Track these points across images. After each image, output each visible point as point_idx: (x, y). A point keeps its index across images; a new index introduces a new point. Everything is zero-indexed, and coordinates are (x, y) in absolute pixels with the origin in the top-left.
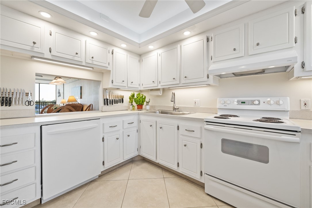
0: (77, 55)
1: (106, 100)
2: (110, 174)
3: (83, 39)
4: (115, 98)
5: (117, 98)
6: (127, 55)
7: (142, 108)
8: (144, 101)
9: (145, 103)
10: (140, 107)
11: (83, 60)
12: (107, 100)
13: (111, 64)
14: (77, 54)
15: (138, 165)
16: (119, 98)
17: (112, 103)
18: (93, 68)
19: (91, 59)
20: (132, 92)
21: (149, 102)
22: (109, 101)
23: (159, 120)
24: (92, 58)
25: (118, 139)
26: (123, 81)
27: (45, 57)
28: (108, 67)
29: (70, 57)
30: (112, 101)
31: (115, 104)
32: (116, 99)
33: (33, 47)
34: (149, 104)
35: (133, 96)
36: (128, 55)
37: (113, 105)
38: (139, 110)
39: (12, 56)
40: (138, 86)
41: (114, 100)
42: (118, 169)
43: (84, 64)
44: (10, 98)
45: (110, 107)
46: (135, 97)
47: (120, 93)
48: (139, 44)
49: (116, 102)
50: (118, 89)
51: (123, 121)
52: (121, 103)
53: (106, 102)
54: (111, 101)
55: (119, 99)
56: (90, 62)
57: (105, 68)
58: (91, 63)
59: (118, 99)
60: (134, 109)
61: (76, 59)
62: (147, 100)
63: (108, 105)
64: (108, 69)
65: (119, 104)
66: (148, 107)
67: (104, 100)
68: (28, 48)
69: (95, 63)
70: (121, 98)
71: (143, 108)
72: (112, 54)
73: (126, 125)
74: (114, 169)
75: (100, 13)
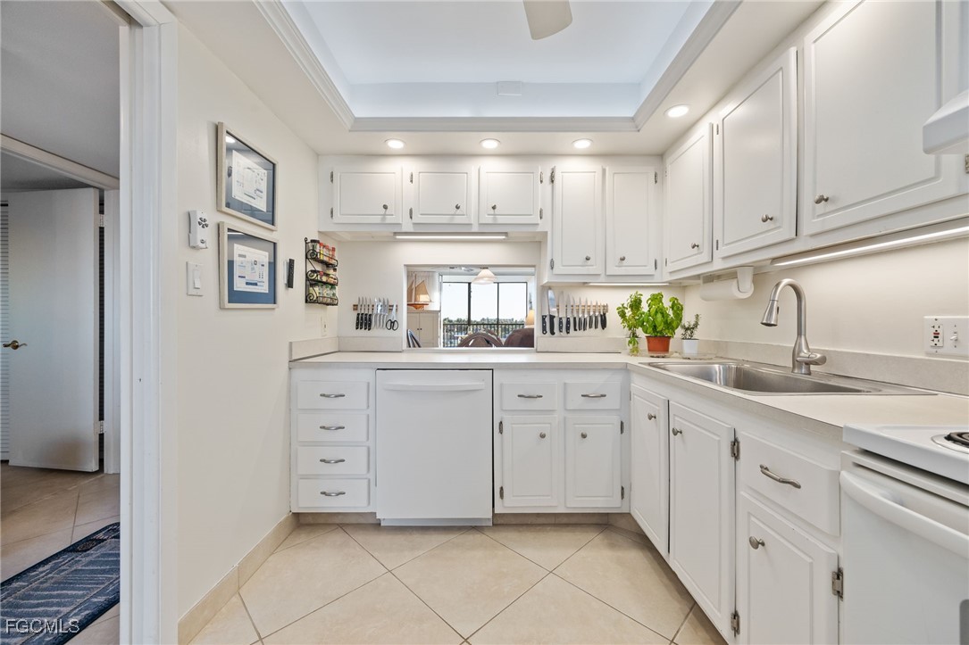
0: (459, 211)
1: (547, 320)
2: (520, 531)
3: (472, 167)
4: (578, 312)
5: (583, 312)
6: (604, 171)
7: (666, 350)
8: (674, 324)
9: (679, 332)
10: (660, 342)
11: (473, 220)
12: (552, 318)
13: (547, 214)
14: (458, 207)
15: (612, 546)
16: (591, 313)
17: (568, 328)
18: (506, 234)
19: (492, 211)
20: (633, 292)
21: (696, 325)
22: (556, 322)
23: (679, 400)
24: (494, 208)
25: (543, 436)
26: (588, 259)
27: (404, 230)
28: (538, 224)
29: (445, 220)
30: (568, 322)
31: (575, 330)
32: (580, 316)
33: (385, 215)
34: (697, 334)
35: (636, 304)
36: (607, 169)
37: (568, 333)
38: (655, 355)
39: (372, 239)
40: (650, 270)
41: (575, 318)
42: (549, 528)
43: (475, 229)
44: (370, 315)
45: (560, 340)
46: (645, 308)
47: (593, 298)
48: (633, 119)
49: (581, 325)
50: (585, 284)
51: (565, 384)
52: (596, 327)
53: (549, 324)
54: (564, 321)
55: (590, 317)
56: (489, 220)
57: (531, 229)
58: (491, 222)
59: (586, 316)
60: (635, 352)
61: (458, 220)
62: (688, 319)
63: (553, 333)
64: (539, 229)
65: (590, 332)
66: (689, 347)
67: (544, 318)
68: (377, 219)
69: (501, 220)
70: (597, 314)
71: (670, 350)
72: (552, 181)
73: (576, 402)
74: (540, 525)
75: (497, 83)
